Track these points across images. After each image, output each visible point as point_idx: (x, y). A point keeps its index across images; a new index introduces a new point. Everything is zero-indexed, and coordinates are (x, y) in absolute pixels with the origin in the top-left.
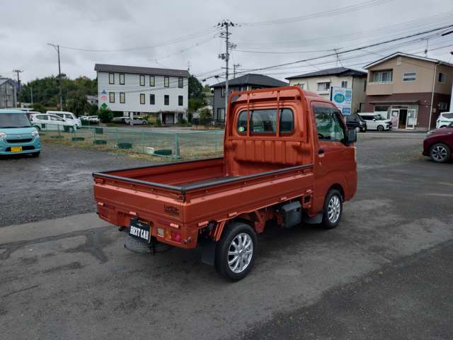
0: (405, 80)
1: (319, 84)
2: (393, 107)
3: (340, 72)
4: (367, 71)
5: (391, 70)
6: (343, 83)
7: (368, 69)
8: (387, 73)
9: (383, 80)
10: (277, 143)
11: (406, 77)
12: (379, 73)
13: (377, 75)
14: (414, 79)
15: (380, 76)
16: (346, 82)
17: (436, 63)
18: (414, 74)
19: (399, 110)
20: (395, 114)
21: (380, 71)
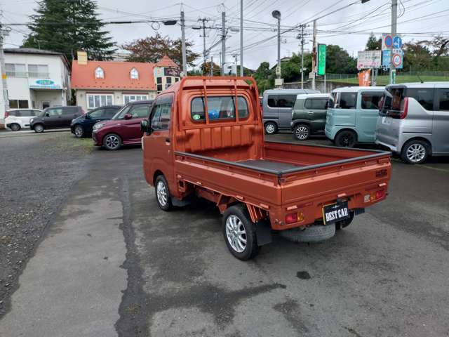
10: (236, 127)
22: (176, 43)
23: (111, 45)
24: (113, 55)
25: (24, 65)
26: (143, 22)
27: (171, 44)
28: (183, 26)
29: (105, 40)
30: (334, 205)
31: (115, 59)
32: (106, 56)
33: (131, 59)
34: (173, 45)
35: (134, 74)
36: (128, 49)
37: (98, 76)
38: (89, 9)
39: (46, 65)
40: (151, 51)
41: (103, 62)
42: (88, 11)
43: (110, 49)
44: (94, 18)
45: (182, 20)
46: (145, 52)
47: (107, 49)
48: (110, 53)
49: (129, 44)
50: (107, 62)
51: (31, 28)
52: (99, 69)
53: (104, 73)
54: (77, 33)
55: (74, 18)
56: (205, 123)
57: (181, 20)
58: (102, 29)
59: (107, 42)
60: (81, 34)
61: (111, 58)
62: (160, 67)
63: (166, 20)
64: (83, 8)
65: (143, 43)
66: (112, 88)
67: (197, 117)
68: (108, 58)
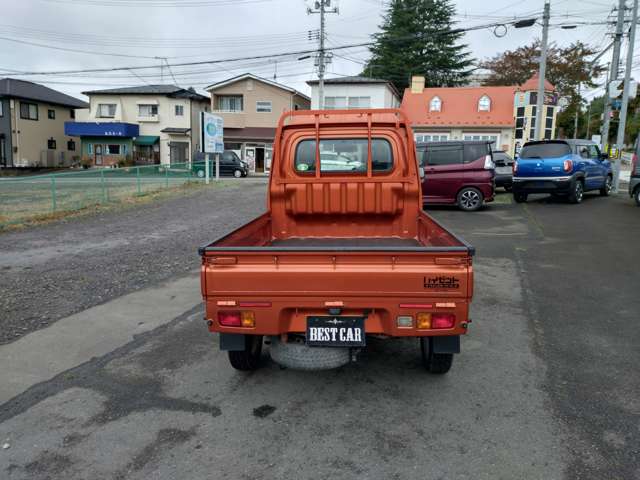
0: (259, 110)
1: (140, 106)
2: (247, 145)
3: (171, 91)
4: (209, 95)
5: (241, 96)
6: (177, 107)
7: (211, 91)
8: (236, 100)
9: (231, 108)
10: (367, 185)
11: (260, 107)
12: (225, 99)
13: (222, 100)
14: (269, 110)
15: (226, 102)
16: (182, 107)
17: (293, 93)
18: (269, 104)
19: (254, 148)
20: (250, 153)
21: (227, 95)
22: (566, 52)
23: (468, 63)
24: (469, 78)
25: (345, 98)
26: (482, 27)
27: (558, 54)
28: (546, 26)
29: (460, 57)
30: (333, 319)
31: (471, 84)
32: (460, 79)
33: (491, 82)
34: (562, 55)
35: (484, 104)
36: (487, 68)
37: (433, 109)
38: (444, 16)
39: (369, 98)
40: (523, 68)
41: (455, 88)
42: (442, 19)
43: (466, 69)
44: (448, 28)
45: (546, 17)
46: (513, 71)
47: (462, 70)
48: (465, 74)
49: (491, 60)
50: (460, 88)
51: (372, 50)
52: (436, 99)
53: (442, 103)
54: (424, 52)
55: (424, 31)
56: (314, 175)
57: (544, 17)
58: (457, 43)
59: (463, 60)
60: (429, 52)
61: (466, 82)
62: (525, 91)
63: (517, 21)
64: (435, 17)
65: (511, 57)
66: (448, 125)
67: (303, 167)
68: (460, 83)
